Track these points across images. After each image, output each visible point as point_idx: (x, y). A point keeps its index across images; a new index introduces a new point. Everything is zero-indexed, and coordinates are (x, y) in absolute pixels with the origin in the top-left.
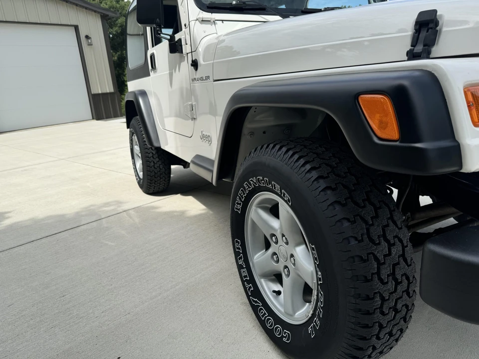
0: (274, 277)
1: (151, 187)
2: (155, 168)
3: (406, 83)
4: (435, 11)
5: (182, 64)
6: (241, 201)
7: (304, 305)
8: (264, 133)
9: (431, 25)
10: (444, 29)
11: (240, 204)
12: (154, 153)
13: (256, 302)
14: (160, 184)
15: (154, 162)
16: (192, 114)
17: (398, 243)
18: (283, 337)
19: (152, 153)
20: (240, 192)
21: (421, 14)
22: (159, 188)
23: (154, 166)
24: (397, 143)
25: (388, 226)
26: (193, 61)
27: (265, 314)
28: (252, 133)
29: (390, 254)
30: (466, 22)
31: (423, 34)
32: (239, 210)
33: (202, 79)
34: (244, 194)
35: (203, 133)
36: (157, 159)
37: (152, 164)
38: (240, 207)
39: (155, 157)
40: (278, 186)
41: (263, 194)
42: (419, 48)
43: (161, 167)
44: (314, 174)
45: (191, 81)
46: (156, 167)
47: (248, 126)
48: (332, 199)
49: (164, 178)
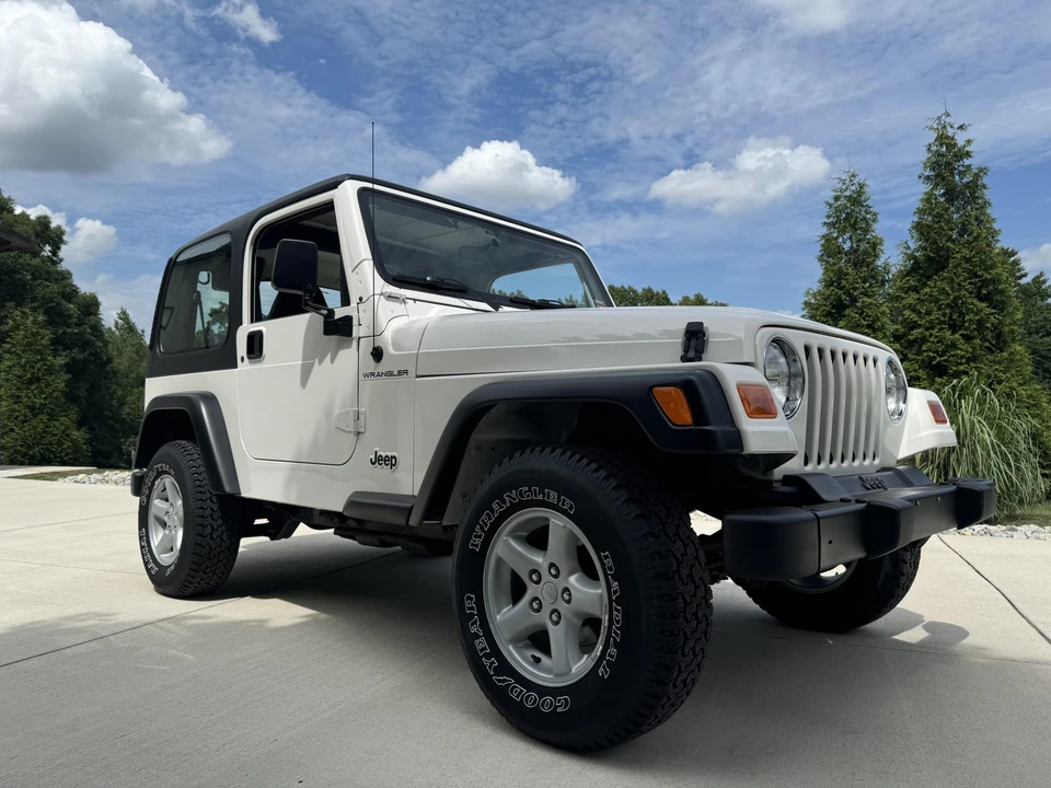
0: (528, 641)
1: (194, 581)
2: (212, 538)
3: (693, 378)
4: (702, 324)
5: (341, 352)
6: (483, 531)
7: (582, 658)
8: (493, 449)
9: (700, 335)
10: (710, 340)
11: (480, 537)
12: (215, 509)
13: (505, 680)
14: (214, 574)
15: (212, 527)
16: (356, 425)
17: (691, 544)
18: (556, 707)
19: (212, 509)
20: (484, 517)
21: (689, 324)
22: (209, 584)
23: (211, 534)
24: (693, 427)
25: (680, 525)
26: (374, 349)
27: (521, 691)
28: (478, 448)
29: (685, 554)
30: (730, 336)
31: (693, 342)
32: (477, 546)
33: (390, 374)
34: (490, 519)
35: (379, 453)
36: (220, 522)
37: (209, 530)
38: (478, 541)
39: (215, 516)
40: (554, 494)
41: (526, 513)
42: (691, 354)
43: (224, 537)
44: (602, 473)
45: (361, 377)
46: (215, 536)
47: (478, 436)
48: (625, 497)
49: (225, 561)
